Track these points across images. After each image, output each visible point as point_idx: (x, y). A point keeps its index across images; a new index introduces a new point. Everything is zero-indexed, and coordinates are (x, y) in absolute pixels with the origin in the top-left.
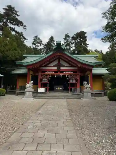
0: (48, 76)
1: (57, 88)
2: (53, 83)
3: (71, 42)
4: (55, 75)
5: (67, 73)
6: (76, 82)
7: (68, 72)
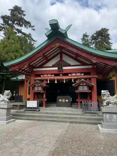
0: (45, 81)
1: (60, 100)
2: (59, 91)
3: (90, 42)
4: (54, 80)
5: (75, 76)
6: (90, 91)
7: (76, 73)
